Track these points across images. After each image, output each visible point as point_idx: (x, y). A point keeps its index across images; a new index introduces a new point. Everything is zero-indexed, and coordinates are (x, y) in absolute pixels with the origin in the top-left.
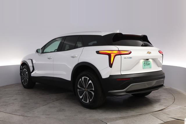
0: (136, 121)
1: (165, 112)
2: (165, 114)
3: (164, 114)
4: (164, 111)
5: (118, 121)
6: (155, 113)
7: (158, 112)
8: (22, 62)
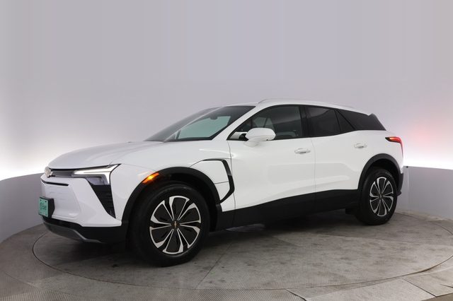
0: (370, 294)
1: (435, 274)
2: (436, 277)
3: (434, 279)
4: (435, 271)
5: (329, 295)
6: (413, 275)
7: (421, 274)
8: (157, 174)
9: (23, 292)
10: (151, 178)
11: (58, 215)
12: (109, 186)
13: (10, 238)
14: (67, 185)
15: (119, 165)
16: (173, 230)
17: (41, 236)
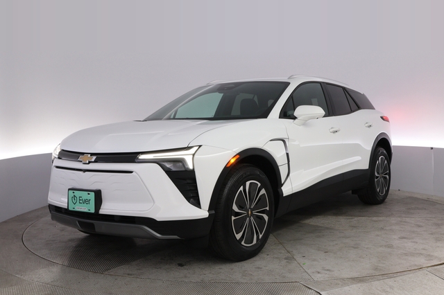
5: (347, 288)
8: (238, 156)
10: (233, 161)
11: (106, 209)
12: (193, 172)
14: (131, 172)
15: (200, 146)
16: (248, 219)
17: (30, 223)
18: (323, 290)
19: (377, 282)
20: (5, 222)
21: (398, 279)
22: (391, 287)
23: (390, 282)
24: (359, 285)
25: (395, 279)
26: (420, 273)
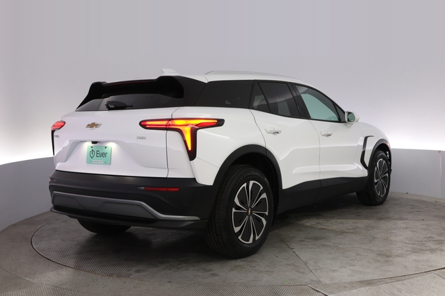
5: (355, 291)
9: (21, 289)
13: (7, 229)
17: (39, 226)
18: (331, 293)
19: (385, 285)
20: (14, 225)
21: (406, 282)
22: (400, 291)
23: (398, 285)
24: (367, 288)
25: (403, 282)
26: (427, 276)
